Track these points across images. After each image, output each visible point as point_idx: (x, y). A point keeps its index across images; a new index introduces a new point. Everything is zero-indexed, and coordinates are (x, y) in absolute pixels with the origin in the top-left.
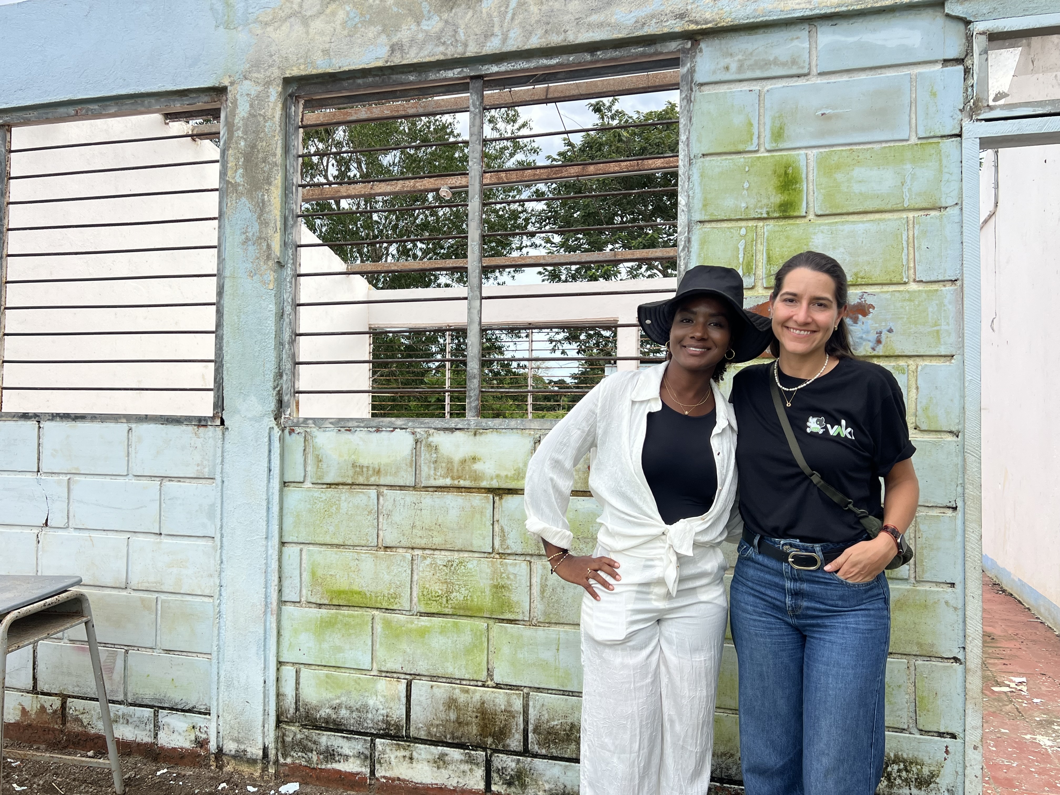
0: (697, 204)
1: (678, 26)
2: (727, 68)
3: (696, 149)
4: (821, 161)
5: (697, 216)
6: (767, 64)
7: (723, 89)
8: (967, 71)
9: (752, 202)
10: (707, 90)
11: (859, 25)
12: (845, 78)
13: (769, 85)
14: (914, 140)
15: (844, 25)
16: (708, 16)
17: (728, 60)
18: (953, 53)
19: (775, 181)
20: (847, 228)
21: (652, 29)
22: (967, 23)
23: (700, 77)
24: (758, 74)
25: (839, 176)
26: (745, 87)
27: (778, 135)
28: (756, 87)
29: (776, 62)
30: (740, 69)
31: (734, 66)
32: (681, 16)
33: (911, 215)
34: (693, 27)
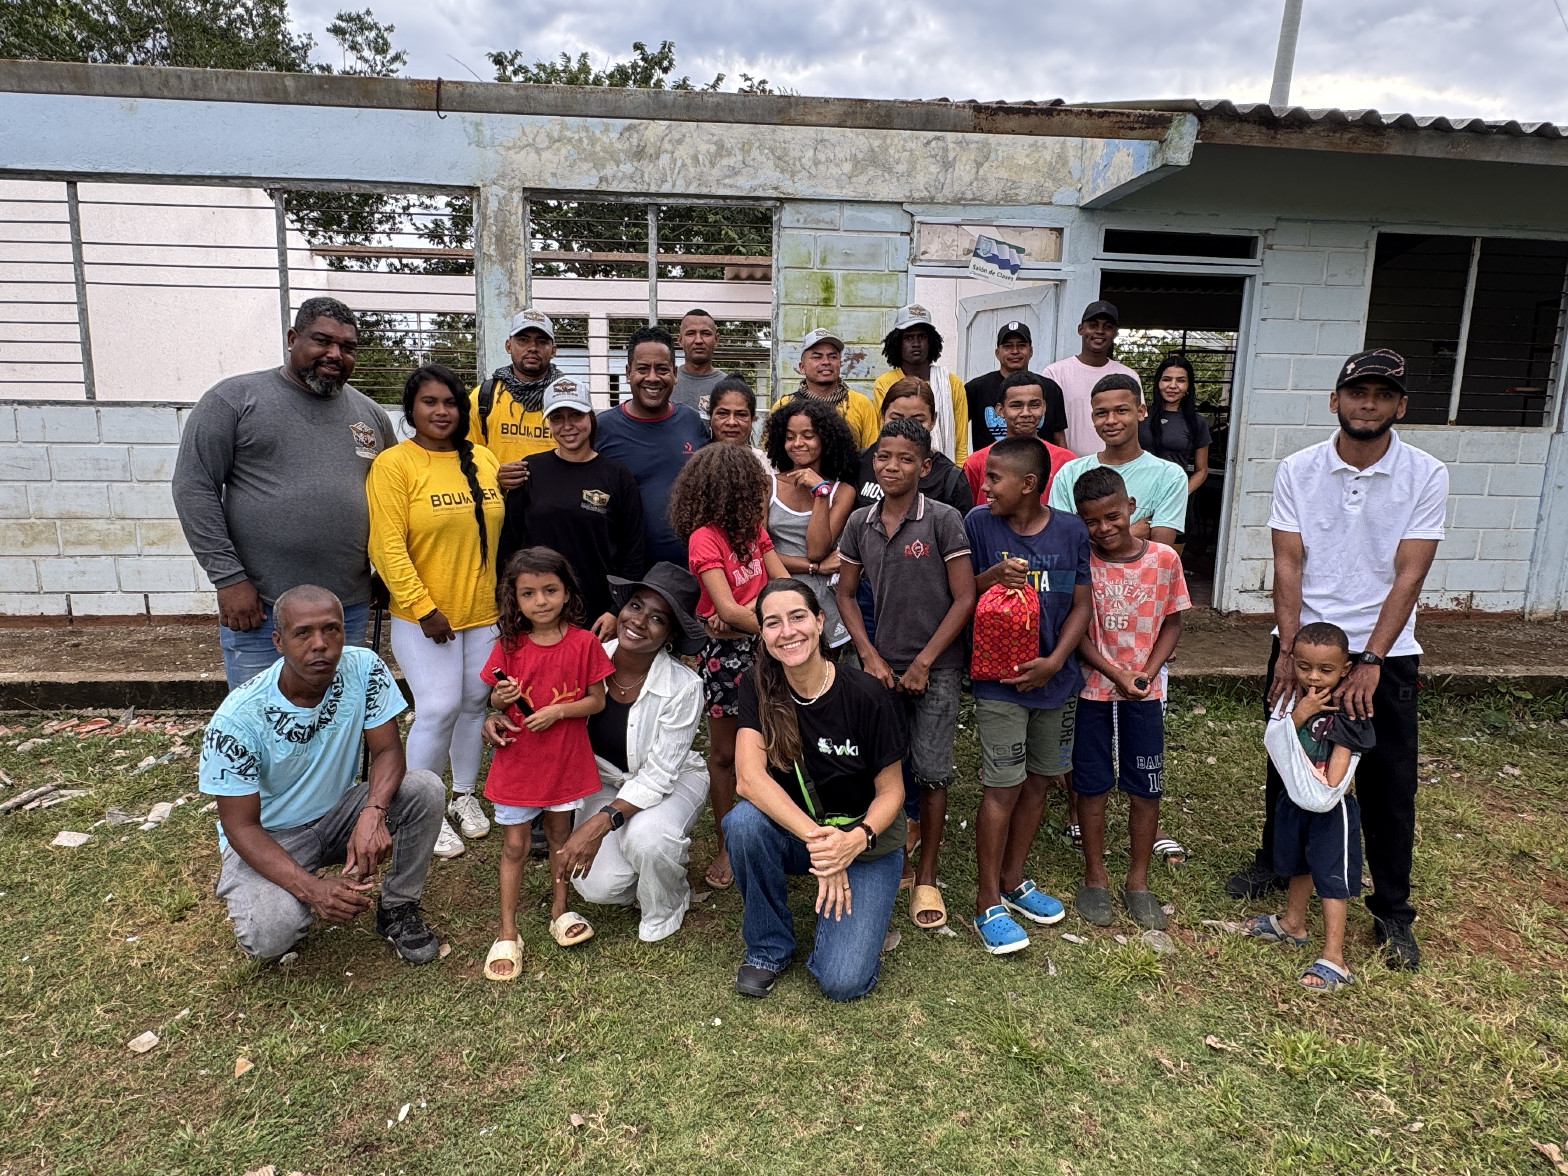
0: (782, 294)
1: (775, 194)
2: (798, 221)
3: (782, 264)
4: (844, 277)
5: (782, 301)
6: (818, 221)
7: (795, 232)
8: (911, 240)
9: (810, 296)
10: (788, 231)
11: (864, 207)
12: (856, 235)
13: (819, 233)
14: (886, 272)
15: (856, 206)
16: (790, 191)
17: (798, 216)
18: (906, 229)
19: (822, 286)
20: (855, 314)
21: (759, 193)
22: (912, 215)
23: (783, 224)
24: (814, 226)
25: (852, 287)
26: (808, 232)
27: (824, 261)
28: (813, 233)
29: (823, 221)
30: (805, 222)
31: (802, 220)
32: (776, 188)
33: (884, 310)
34: (782, 196)
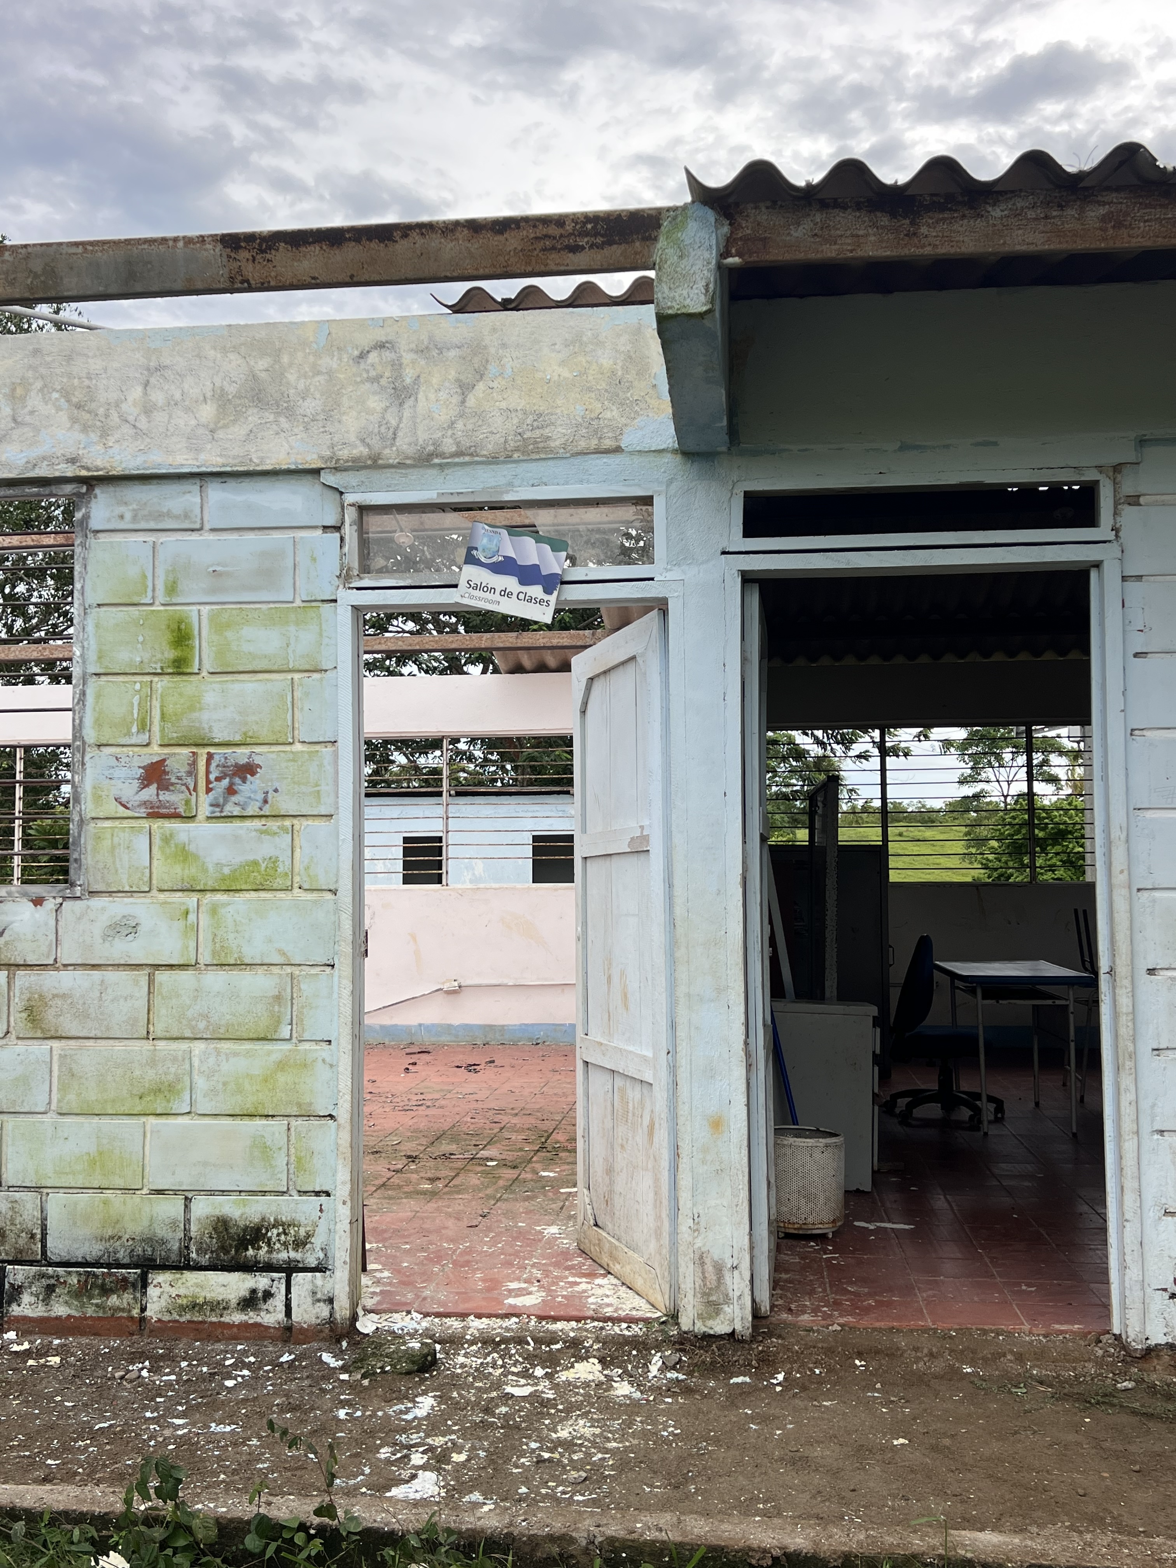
0: (92, 656)
1: (70, 471)
2: (122, 517)
3: (92, 598)
4: (212, 617)
5: (92, 669)
6: (160, 516)
7: (118, 538)
8: (342, 539)
9: (146, 656)
10: (103, 538)
11: (246, 484)
12: (234, 536)
13: (163, 538)
14: (298, 603)
15: (232, 484)
16: (99, 463)
17: (122, 509)
18: (331, 521)
19: (169, 636)
20: (237, 687)
21: (43, 471)
22: (342, 493)
23: (94, 524)
24: (152, 525)
25: (229, 634)
26: (140, 537)
27: (172, 589)
28: (150, 538)
29: (169, 514)
30: (135, 518)
31: (128, 516)
32: (73, 461)
33: (297, 676)
34: (84, 473)
